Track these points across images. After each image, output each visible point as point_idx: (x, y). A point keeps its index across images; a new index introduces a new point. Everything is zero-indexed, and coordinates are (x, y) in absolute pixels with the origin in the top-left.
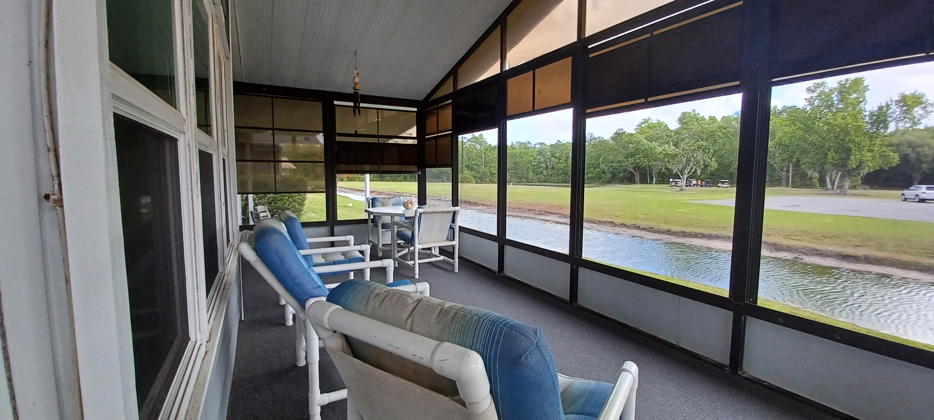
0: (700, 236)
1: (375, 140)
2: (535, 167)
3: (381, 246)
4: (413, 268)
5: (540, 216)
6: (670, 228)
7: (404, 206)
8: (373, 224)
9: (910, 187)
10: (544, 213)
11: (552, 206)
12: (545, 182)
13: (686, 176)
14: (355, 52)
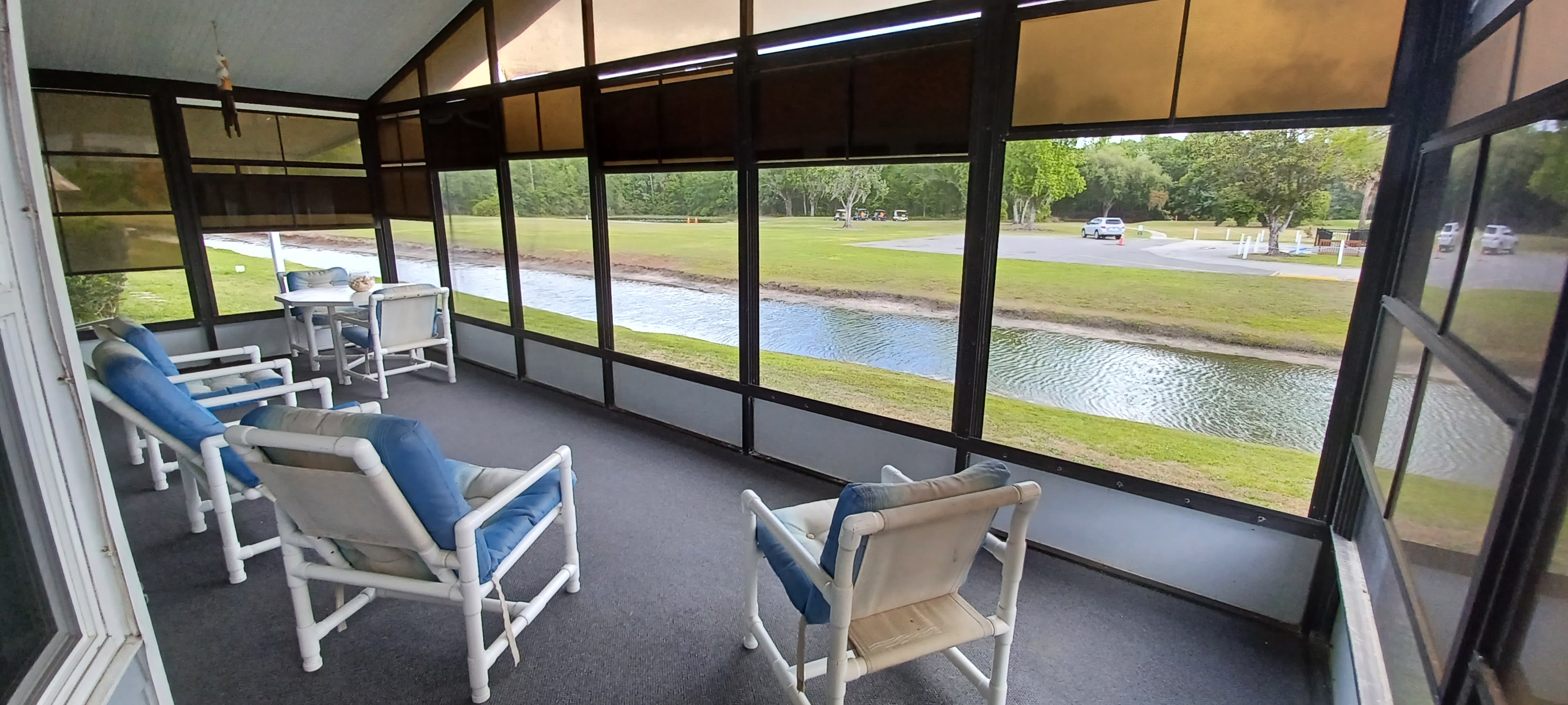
0: (855, 294)
1: (279, 171)
2: (628, 187)
3: (316, 354)
4: (376, 385)
5: (632, 274)
6: (819, 286)
7: (351, 287)
8: (295, 317)
9: (1092, 218)
10: (639, 270)
11: (652, 258)
12: (646, 213)
13: (850, 205)
14: (213, 22)
